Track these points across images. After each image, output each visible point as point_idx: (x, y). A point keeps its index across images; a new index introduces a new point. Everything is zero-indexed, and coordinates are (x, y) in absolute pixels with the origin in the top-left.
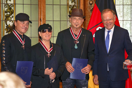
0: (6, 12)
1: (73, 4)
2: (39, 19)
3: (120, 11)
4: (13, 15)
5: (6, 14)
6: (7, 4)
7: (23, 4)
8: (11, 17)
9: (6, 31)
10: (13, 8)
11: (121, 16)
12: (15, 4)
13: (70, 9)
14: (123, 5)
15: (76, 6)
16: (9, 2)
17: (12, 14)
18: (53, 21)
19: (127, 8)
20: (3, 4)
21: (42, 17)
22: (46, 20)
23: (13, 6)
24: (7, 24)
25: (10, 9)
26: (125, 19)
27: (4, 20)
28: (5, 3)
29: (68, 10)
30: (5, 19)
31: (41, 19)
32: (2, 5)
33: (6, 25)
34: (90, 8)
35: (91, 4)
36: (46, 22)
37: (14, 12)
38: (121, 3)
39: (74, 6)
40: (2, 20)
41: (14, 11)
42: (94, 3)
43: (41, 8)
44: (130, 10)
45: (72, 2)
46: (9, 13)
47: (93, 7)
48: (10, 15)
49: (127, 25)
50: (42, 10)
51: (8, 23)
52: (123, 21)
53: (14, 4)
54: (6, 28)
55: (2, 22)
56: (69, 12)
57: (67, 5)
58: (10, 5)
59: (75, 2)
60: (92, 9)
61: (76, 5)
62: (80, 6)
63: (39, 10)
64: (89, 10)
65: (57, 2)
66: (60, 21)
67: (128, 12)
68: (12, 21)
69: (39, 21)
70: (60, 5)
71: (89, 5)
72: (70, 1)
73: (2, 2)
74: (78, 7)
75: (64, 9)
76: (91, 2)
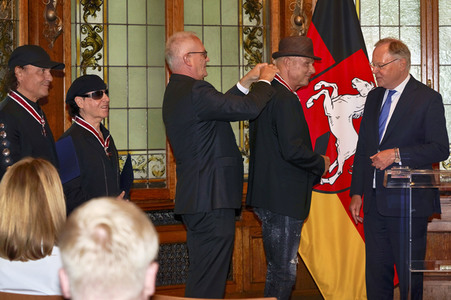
0: (84, 45)
1: (254, 22)
4: (101, 52)
5: (83, 50)
6: (87, 24)
7: (127, 25)
8: (97, 57)
10: (101, 34)
12: (108, 24)
13: (245, 36)
14: (380, 26)
15: (261, 29)
16: (90, 19)
17: (99, 49)
19: (390, 34)
20: (76, 24)
23: (102, 29)
25: (95, 36)
27: (79, 64)
28: (83, 22)
29: (241, 39)
30: (82, 63)
32: (73, 26)
35: (299, 24)
37: (105, 44)
38: (375, 22)
39: (255, 28)
40: (73, 64)
41: (105, 42)
42: (306, 21)
45: (251, 18)
46: (90, 48)
47: (303, 32)
48: (93, 52)
51: (90, 71)
53: (103, 24)
55: (73, 69)
56: (244, 43)
57: (239, 26)
58: (93, 26)
59: (258, 19)
61: (261, 25)
62: (270, 29)
65: (211, 17)
66: (222, 66)
68: (100, 67)
70: (221, 26)
71: (294, 26)
72: (245, 15)
73: (73, 21)
74: (267, 33)
75: (231, 36)
76: (299, 19)
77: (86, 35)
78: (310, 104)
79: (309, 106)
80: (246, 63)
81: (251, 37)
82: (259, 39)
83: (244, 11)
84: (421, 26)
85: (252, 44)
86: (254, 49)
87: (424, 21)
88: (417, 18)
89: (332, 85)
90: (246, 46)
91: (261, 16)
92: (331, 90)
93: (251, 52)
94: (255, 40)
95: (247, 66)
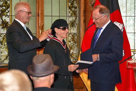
0: (2, 6)
2: (36, 14)
3: (123, 6)
4: (9, 9)
5: (1, 8)
8: (7, 12)
9: (1, 27)
10: (9, 2)
11: (124, 12)
13: (70, 4)
15: (76, 1)
18: (51, 17)
19: (131, 3)
21: (40, 12)
22: (44, 15)
23: (9, 0)
24: (2, 20)
25: (6, 3)
26: (128, 14)
29: (68, 5)
30: (1, 14)
31: (38, 14)
34: (91, 3)
36: (44, 17)
37: (11, 6)
43: (39, 3)
44: (134, 5)
46: (4, 8)
47: (94, 2)
48: (5, 10)
49: (130, 21)
50: (40, 4)
51: (4, 18)
52: (126, 16)
54: (1, 23)
56: (69, 6)
63: (36, 4)
64: (90, 5)
66: (59, 16)
67: (131, 7)
68: (8, 16)
69: (36, 16)
74: (79, 2)
77: (3, 2)
81: (72, 4)
82: (75, 5)
85: (72, 7)
86: (73, 9)
90: (70, 8)
93: (72, 10)
94: (74, 5)
95: (70, 16)
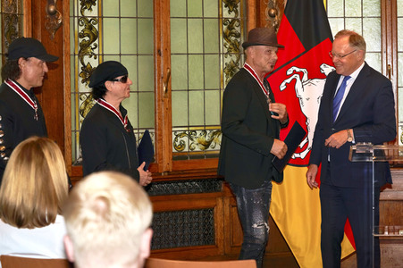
0: (81, 36)
1: (233, 15)
2: (155, 50)
4: (96, 42)
5: (81, 40)
6: (84, 17)
7: (120, 18)
8: (93, 47)
9: (81, 79)
10: (96, 26)
12: (102, 17)
13: (225, 27)
14: (344, 17)
15: (238, 21)
16: (87, 13)
17: (94, 40)
18: (186, 55)
19: (354, 25)
20: (74, 17)
21: (162, 45)
22: (172, 52)
23: (97, 22)
24: (83, 63)
25: (91, 28)
27: (77, 53)
28: (80, 15)
29: (221, 30)
30: (80, 52)
31: (159, 51)
32: (71, 19)
33: (81, 66)
34: (270, 25)
35: (273, 16)
36: (172, 56)
37: (100, 35)
38: (341, 14)
39: (234, 20)
40: (72, 53)
41: (100, 33)
42: (279, 13)
43: (159, 26)
44: (360, 30)
45: (230, 11)
46: (87, 39)
47: (276, 23)
48: (90, 43)
50: (162, 30)
51: (86, 59)
53: (99, 17)
54: (81, 71)
55: (72, 57)
56: (223, 33)
57: (219, 18)
58: (89, 19)
59: (236, 12)
60: (276, 27)
61: (239, 17)
62: (247, 20)
63: (155, 30)
65: (195, 10)
66: (204, 54)
68: (96, 55)
69: (155, 55)
70: (203, 18)
71: (268, 18)
72: (224, 8)
73: (71, 14)
74: (244, 23)
75: (212, 27)
76: (273, 12)
77: (83, 27)
78: (283, 87)
79: (282, 89)
80: (226, 51)
81: (230, 28)
82: (237, 29)
83: (224, 4)
84: (381, 17)
85: (231, 34)
86: (233, 38)
87: (384, 13)
88: (378, 10)
89: (303, 70)
90: (225, 36)
91: (238, 9)
92: (301, 75)
93: (230, 41)
94: (234, 31)
95: (226, 54)
